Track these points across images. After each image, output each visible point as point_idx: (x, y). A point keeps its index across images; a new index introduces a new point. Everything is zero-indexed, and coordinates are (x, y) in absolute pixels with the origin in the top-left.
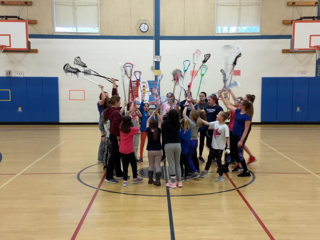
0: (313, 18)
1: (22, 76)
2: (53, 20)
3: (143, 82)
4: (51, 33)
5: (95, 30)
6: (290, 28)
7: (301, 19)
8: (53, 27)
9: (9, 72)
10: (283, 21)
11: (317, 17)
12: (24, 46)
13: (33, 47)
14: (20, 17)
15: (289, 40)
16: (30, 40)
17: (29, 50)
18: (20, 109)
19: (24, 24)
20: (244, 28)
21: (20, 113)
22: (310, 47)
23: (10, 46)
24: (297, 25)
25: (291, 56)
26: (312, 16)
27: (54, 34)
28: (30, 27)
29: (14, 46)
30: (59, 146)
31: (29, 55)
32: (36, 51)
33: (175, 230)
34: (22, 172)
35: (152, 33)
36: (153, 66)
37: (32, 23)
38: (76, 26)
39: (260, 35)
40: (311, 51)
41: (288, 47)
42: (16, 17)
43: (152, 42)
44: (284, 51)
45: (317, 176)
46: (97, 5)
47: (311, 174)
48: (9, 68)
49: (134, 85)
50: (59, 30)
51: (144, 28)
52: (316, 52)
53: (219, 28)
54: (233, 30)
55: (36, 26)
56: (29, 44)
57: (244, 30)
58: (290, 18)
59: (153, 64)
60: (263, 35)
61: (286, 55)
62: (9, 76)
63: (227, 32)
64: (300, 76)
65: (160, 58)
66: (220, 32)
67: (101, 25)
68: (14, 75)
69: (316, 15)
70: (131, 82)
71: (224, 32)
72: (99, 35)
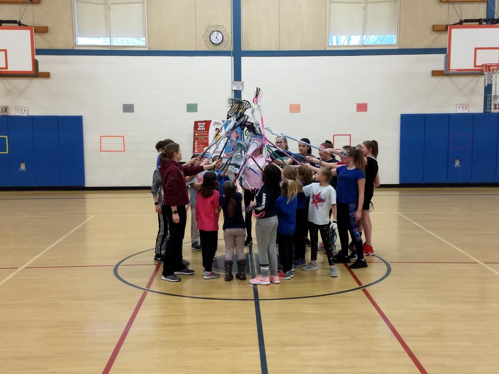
0: (479, 21)
1: (26, 115)
2: (73, 26)
3: (216, 123)
4: (70, 47)
5: (140, 42)
6: (444, 37)
7: (461, 23)
8: (74, 37)
9: (6, 109)
10: (434, 26)
11: (485, 20)
12: (29, 68)
13: (41, 69)
14: (21, 22)
15: (442, 56)
16: (37, 57)
17: (36, 74)
18: (23, 167)
19: (27, 33)
20: (372, 37)
21: (23, 172)
22: (475, 66)
23: (7, 68)
24: (455, 32)
25: (446, 80)
26: (478, 18)
27: (76, 48)
28: (37, 37)
29: (11, 68)
30: (85, 224)
31: (36, 82)
32: (47, 75)
33: (267, 353)
34: (26, 265)
35: (229, 46)
36: (230, 97)
37: (40, 31)
38: (109, 34)
39: (397, 48)
40: (477, 72)
41: (441, 67)
42: (14, 22)
43: (228, 61)
44: (435, 73)
45: (486, 266)
46: (142, 3)
47: (476, 263)
48: (6, 102)
49: (201, 127)
50: (83, 41)
51: (216, 38)
52: (484, 74)
53: (334, 38)
54: (355, 41)
55: (46, 36)
56: (35, 63)
57: (373, 40)
58: (443, 22)
59: (231, 95)
60: (402, 47)
61: (437, 79)
62: (5, 114)
63: (346, 44)
64: (459, 112)
65: (242, 84)
66: (335, 44)
67: (148, 35)
68: (13, 112)
69: (484, 17)
70: (196, 123)
71: (341, 43)
72: (146, 49)
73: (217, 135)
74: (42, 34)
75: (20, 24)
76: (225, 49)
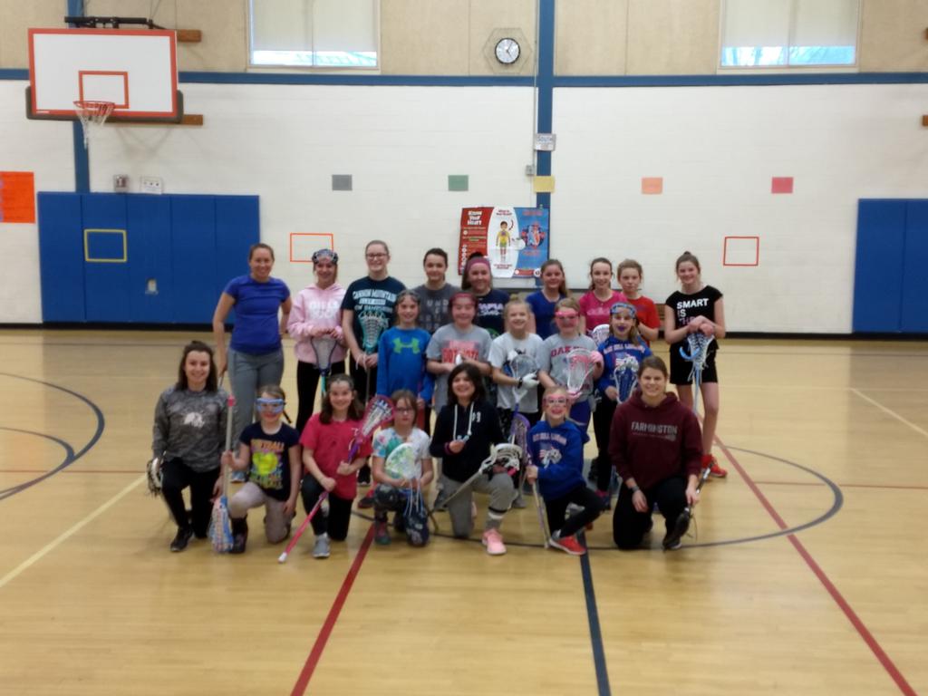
1: (158, 192)
2: (245, 30)
3: (502, 212)
4: (240, 69)
5: (366, 60)
8: (247, 51)
9: (124, 181)
10: (927, 30)
12: (167, 107)
13: (189, 109)
14: (156, 22)
16: (182, 87)
17: (178, 117)
18: (152, 287)
19: (166, 40)
21: (151, 296)
23: (127, 106)
27: (251, 71)
28: (180, 49)
29: (136, 107)
31: (179, 132)
32: (197, 120)
35: (530, 68)
36: (530, 164)
37: (188, 37)
38: (310, 45)
39: (855, 71)
42: (143, 21)
43: (529, 95)
48: (124, 169)
49: (475, 219)
50: (263, 58)
51: (507, 51)
53: (728, 52)
54: (771, 58)
55: (198, 48)
56: (178, 98)
57: (803, 57)
59: (531, 160)
60: (864, 70)
62: (122, 190)
63: (751, 63)
65: (554, 140)
66: (729, 62)
67: (383, 48)
68: (136, 188)
70: (465, 212)
71: (742, 63)
72: (377, 73)
73: (503, 234)
74: (189, 44)
75: (151, 25)
76: (524, 73)
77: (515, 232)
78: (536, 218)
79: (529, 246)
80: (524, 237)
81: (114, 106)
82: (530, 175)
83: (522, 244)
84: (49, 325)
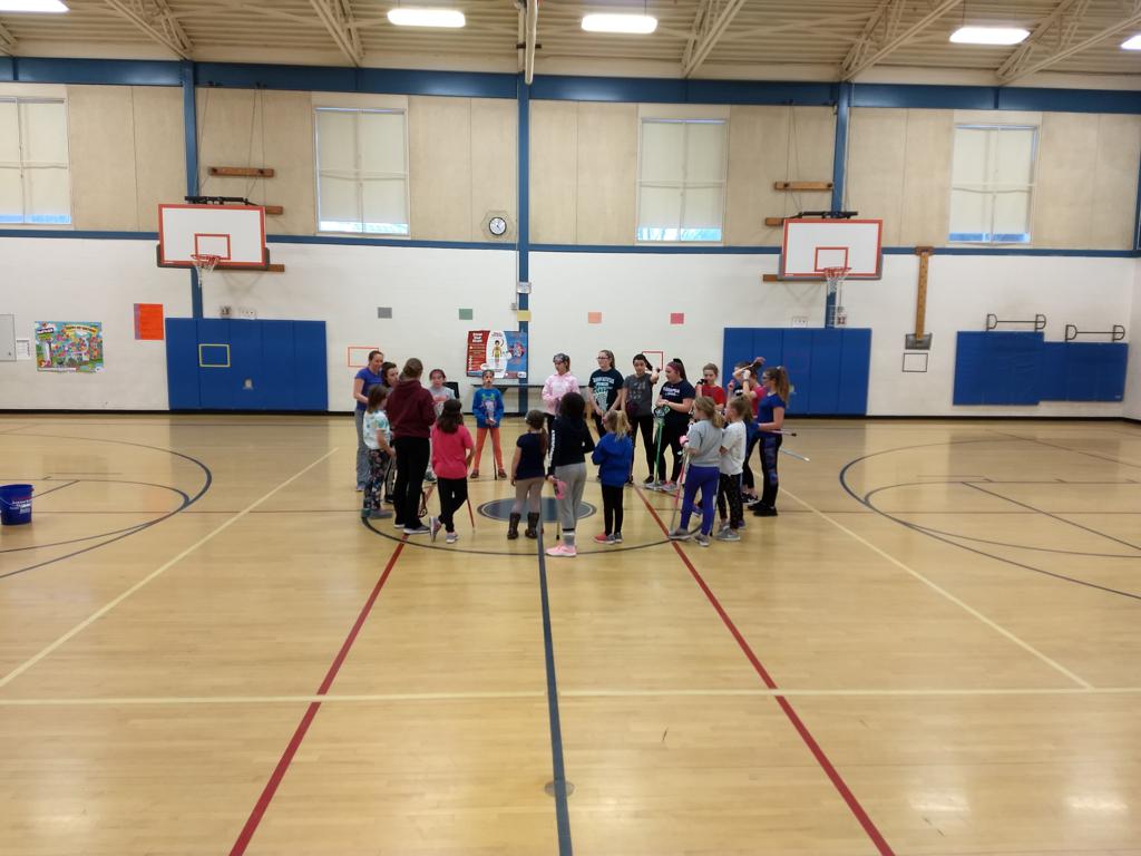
0: (823, 214)
1: (253, 319)
2: (315, 207)
3: (496, 334)
4: (311, 234)
5: (400, 229)
6: (779, 233)
7: (800, 216)
8: (316, 221)
9: (228, 310)
10: (767, 220)
11: (829, 213)
12: (258, 259)
13: (274, 261)
14: (250, 201)
15: (776, 257)
16: (268, 245)
17: (266, 266)
18: (248, 384)
19: (256, 214)
20: (692, 231)
21: (248, 391)
22: (816, 270)
23: (229, 258)
24: (792, 227)
25: (780, 286)
26: (822, 210)
27: (318, 235)
28: (269, 220)
29: (236, 258)
30: (327, 459)
31: (267, 277)
32: (280, 269)
33: (552, 620)
34: (251, 508)
35: (514, 238)
36: (514, 301)
37: (273, 211)
38: (361, 218)
39: (721, 245)
40: (818, 278)
41: (774, 271)
42: (240, 200)
43: (513, 255)
44: (768, 278)
45: (824, 516)
46: (405, 179)
47: (810, 511)
48: (227, 302)
49: (477, 339)
50: (327, 226)
51: (498, 226)
52: (825, 280)
53: (645, 231)
54: (671, 236)
55: (280, 219)
56: (266, 253)
57: (692, 235)
58: (779, 214)
59: (515, 300)
60: (727, 245)
61: (769, 285)
62: (226, 317)
63: (659, 239)
64: (795, 326)
65: (530, 286)
66: (645, 238)
67: (412, 220)
68: (236, 315)
69: (829, 210)
70: (471, 333)
71: (653, 238)
72: (408, 238)
73: (497, 349)
74: (275, 216)
75: (247, 203)
76: (509, 241)
77: (505, 348)
78: (519, 340)
79: (514, 357)
80: (511, 350)
81: (220, 258)
82: (514, 309)
83: (510, 355)
84: (175, 411)
